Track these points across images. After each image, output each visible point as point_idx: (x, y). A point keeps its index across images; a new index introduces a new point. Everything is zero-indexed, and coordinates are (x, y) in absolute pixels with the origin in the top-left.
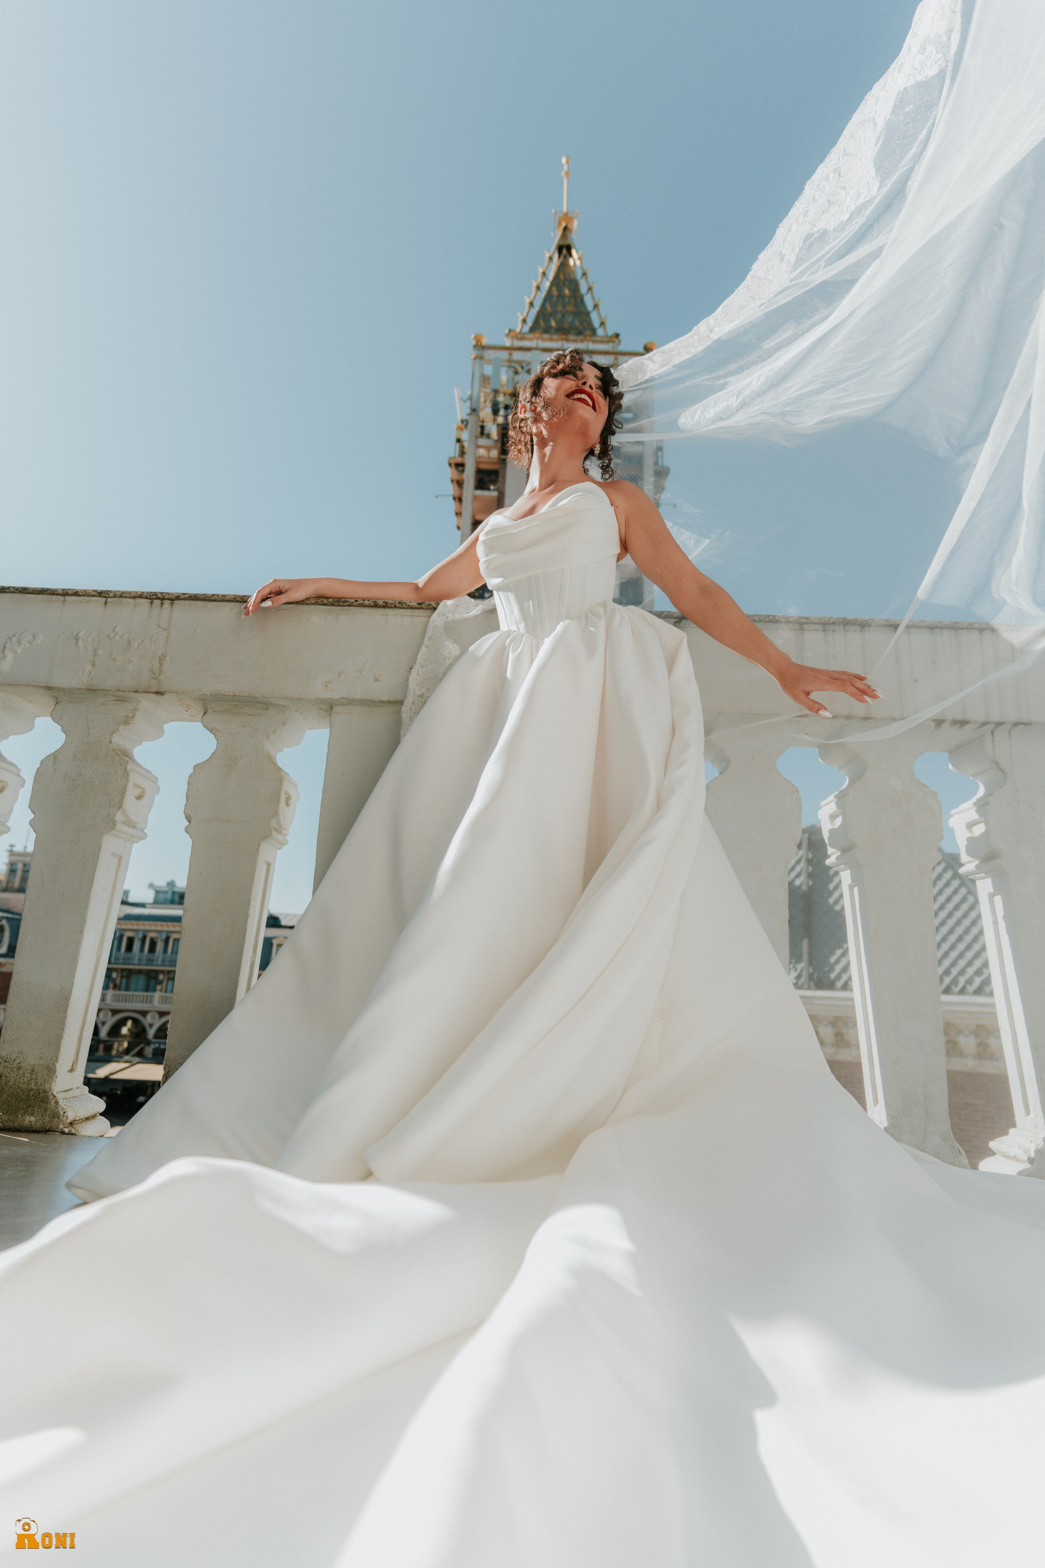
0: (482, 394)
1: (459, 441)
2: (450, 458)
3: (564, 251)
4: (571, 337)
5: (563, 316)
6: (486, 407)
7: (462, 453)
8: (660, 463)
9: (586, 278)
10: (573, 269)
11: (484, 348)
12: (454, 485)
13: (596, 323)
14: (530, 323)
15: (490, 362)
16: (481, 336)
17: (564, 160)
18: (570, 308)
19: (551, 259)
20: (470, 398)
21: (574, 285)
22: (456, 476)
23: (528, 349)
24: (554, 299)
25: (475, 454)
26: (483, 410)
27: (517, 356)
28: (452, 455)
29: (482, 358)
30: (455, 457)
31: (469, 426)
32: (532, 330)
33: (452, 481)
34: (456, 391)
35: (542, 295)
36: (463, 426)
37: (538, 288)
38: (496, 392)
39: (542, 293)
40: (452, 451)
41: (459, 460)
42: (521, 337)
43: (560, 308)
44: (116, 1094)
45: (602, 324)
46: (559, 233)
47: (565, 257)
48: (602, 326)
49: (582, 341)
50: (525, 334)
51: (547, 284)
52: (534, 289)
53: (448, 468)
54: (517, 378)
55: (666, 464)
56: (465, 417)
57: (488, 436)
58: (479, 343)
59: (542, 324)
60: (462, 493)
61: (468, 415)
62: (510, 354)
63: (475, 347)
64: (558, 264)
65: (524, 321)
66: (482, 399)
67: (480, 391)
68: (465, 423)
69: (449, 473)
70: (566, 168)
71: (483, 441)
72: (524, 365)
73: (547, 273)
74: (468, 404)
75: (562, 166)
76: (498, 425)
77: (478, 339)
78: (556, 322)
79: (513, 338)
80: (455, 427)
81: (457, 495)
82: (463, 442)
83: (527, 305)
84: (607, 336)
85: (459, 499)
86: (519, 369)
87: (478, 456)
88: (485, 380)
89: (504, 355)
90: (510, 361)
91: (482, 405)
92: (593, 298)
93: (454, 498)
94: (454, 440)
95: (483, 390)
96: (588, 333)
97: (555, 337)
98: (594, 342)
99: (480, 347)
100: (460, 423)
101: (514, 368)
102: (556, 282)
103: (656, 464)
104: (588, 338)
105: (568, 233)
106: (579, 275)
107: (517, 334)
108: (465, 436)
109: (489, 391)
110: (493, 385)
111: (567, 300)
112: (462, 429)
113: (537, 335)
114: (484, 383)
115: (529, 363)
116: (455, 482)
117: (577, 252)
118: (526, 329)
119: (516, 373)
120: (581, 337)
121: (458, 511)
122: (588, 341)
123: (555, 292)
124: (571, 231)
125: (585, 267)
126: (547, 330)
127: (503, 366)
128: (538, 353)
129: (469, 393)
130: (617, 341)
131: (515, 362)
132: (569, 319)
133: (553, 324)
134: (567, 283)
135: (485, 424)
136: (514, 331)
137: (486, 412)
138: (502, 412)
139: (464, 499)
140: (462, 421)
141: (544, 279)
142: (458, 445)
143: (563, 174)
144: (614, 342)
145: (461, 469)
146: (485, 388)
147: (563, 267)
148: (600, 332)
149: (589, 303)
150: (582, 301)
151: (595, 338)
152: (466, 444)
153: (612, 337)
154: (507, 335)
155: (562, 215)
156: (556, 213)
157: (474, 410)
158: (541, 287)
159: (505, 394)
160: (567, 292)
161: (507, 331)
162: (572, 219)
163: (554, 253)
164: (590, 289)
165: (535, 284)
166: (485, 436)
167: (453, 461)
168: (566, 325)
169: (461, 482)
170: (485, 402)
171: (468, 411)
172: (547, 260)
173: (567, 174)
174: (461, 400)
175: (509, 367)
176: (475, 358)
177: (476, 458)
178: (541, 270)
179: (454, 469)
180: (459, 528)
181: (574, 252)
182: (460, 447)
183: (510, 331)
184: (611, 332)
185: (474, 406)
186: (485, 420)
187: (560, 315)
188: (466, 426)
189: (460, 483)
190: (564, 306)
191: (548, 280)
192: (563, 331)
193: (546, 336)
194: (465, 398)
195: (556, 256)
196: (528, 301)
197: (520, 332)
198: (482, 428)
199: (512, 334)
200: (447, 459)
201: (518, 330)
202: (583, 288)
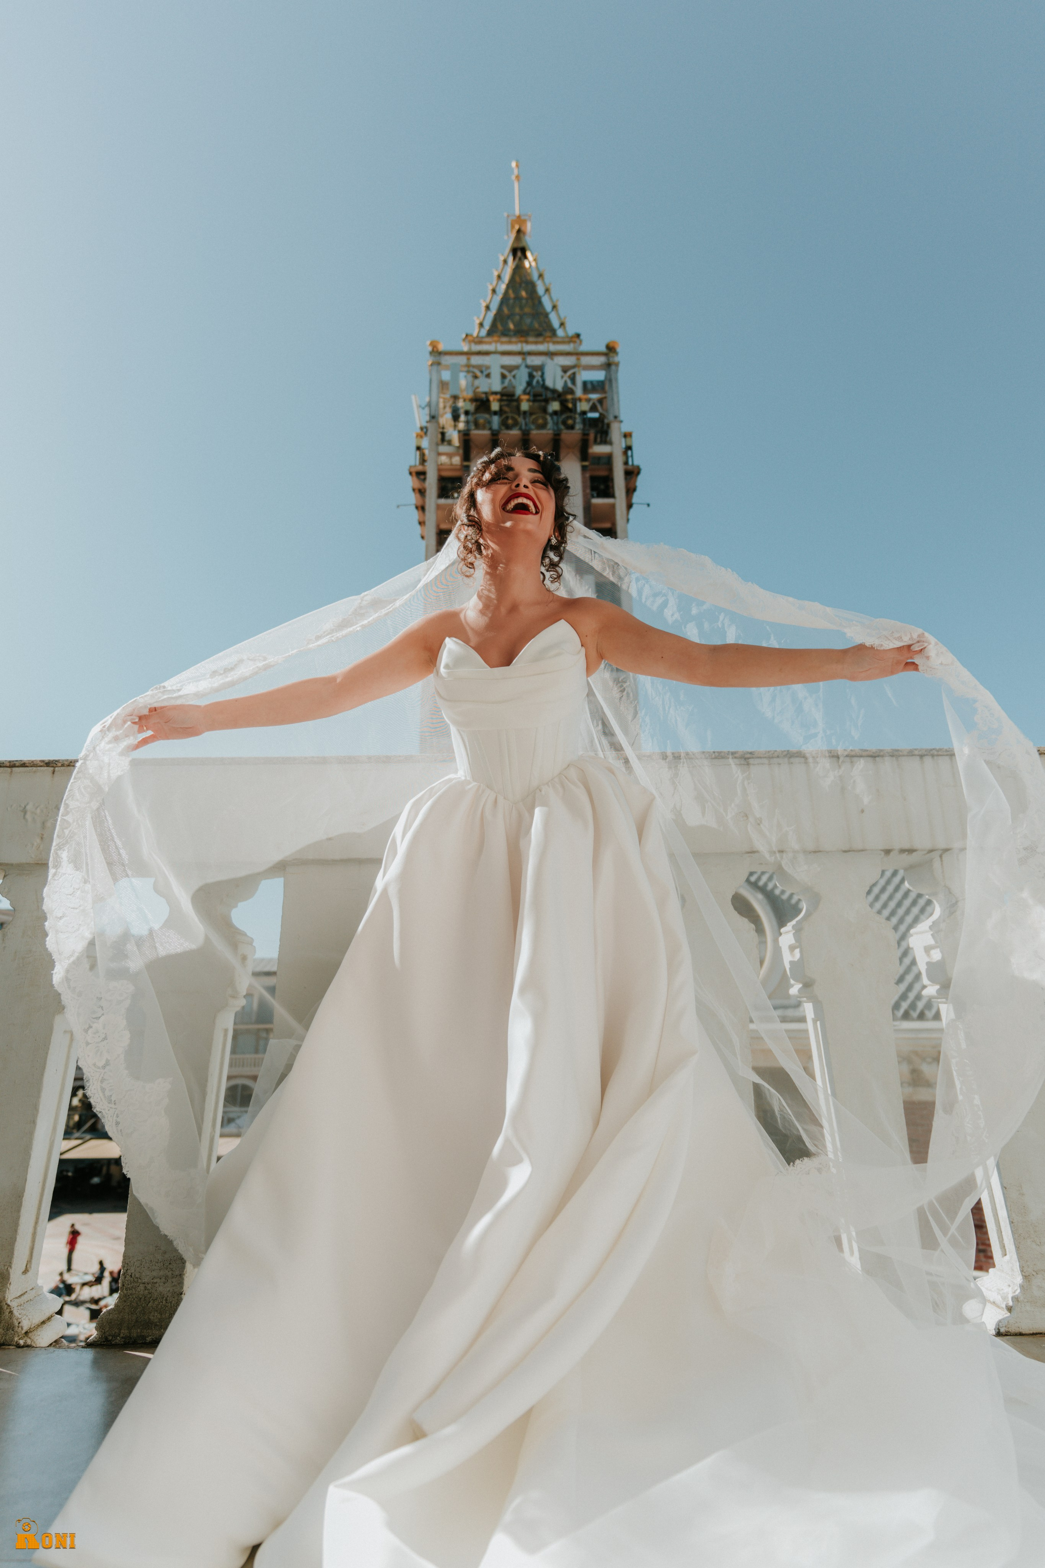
0: (441, 400)
1: (419, 448)
2: (411, 467)
3: (519, 254)
4: (531, 339)
5: (521, 317)
6: (446, 413)
7: (423, 461)
8: (630, 463)
9: (543, 280)
10: (529, 271)
11: (440, 353)
12: (415, 494)
13: (555, 323)
14: (487, 326)
15: (447, 367)
16: (438, 342)
17: (514, 164)
18: (527, 310)
19: (505, 262)
20: (429, 405)
21: (531, 287)
22: (418, 485)
23: (487, 353)
24: (511, 301)
25: (437, 462)
26: (442, 416)
27: (476, 360)
28: (413, 463)
29: (439, 364)
30: (415, 466)
31: (429, 433)
32: (490, 333)
33: (414, 490)
34: (413, 397)
35: (498, 298)
36: (422, 434)
37: (494, 291)
38: (455, 398)
39: (497, 295)
40: (413, 459)
41: (420, 468)
42: (479, 341)
43: (517, 310)
44: (68, 1177)
45: (562, 324)
46: (513, 235)
47: (520, 259)
48: (562, 327)
49: (542, 343)
50: (482, 338)
51: (503, 287)
52: (490, 292)
53: (410, 477)
54: (477, 382)
55: (636, 463)
56: (424, 424)
57: (450, 443)
58: (435, 349)
59: (500, 327)
60: (424, 502)
61: (427, 422)
62: (468, 359)
63: (432, 353)
64: (513, 267)
65: (481, 325)
66: (441, 405)
67: (439, 397)
68: (425, 430)
69: (410, 482)
70: (516, 172)
71: (444, 448)
72: (484, 369)
73: (502, 276)
74: (427, 411)
75: (512, 169)
76: (459, 431)
77: (434, 345)
78: (515, 325)
79: (470, 342)
80: (415, 435)
81: (420, 503)
82: (423, 449)
83: (483, 309)
84: (567, 337)
85: (422, 508)
86: (479, 374)
87: (439, 463)
88: (443, 385)
89: (462, 360)
90: (468, 366)
91: (441, 411)
92: (551, 298)
93: (417, 508)
94: (414, 448)
95: (442, 395)
96: (548, 334)
97: (514, 339)
98: (555, 343)
99: (436, 353)
100: (419, 431)
101: (473, 372)
102: (512, 284)
103: (626, 463)
104: (548, 339)
105: (521, 235)
106: (535, 276)
107: (474, 338)
108: (425, 443)
109: (448, 396)
110: (452, 391)
111: (524, 301)
112: (421, 437)
113: (495, 338)
114: (443, 389)
115: (488, 367)
116: (417, 491)
117: (532, 254)
118: (484, 332)
119: (476, 377)
120: (540, 339)
121: (421, 520)
122: (548, 342)
123: (511, 294)
124: (524, 233)
125: (541, 268)
126: (505, 333)
127: (462, 371)
128: (498, 357)
129: (427, 399)
130: (578, 341)
131: (474, 367)
132: (528, 321)
133: (511, 326)
134: (523, 285)
135: (445, 430)
136: (471, 335)
137: (446, 418)
138: (463, 418)
139: (427, 507)
140: (422, 429)
141: (500, 282)
142: (418, 453)
143: (513, 177)
144: (575, 342)
145: (422, 477)
146: (444, 393)
147: (518, 269)
148: (560, 333)
149: (548, 306)
150: (540, 302)
151: (555, 339)
152: (427, 452)
153: (572, 337)
154: (464, 340)
155: (514, 218)
156: (508, 216)
157: (433, 418)
158: (497, 290)
159: (465, 400)
160: (524, 294)
161: (464, 336)
162: (524, 221)
163: (508, 256)
164: (547, 290)
165: (490, 288)
166: (446, 443)
167: (413, 470)
168: (525, 328)
169: (423, 491)
170: (445, 407)
171: (428, 418)
172: (501, 263)
173: (518, 177)
174: (420, 406)
175: (468, 372)
176: (432, 365)
177: (438, 465)
178: (496, 273)
179: (415, 478)
180: (423, 537)
181: (529, 254)
182: (420, 455)
183: (467, 335)
184: (571, 332)
185: (433, 413)
186: (445, 426)
187: (517, 318)
188: (426, 433)
189: (421, 492)
190: (521, 308)
191: (503, 282)
192: (522, 333)
193: (504, 339)
194: (424, 404)
195: (511, 259)
196: (484, 304)
197: (477, 336)
198: (443, 434)
199: (470, 338)
200: (408, 468)
201: (475, 334)
202: (540, 290)
